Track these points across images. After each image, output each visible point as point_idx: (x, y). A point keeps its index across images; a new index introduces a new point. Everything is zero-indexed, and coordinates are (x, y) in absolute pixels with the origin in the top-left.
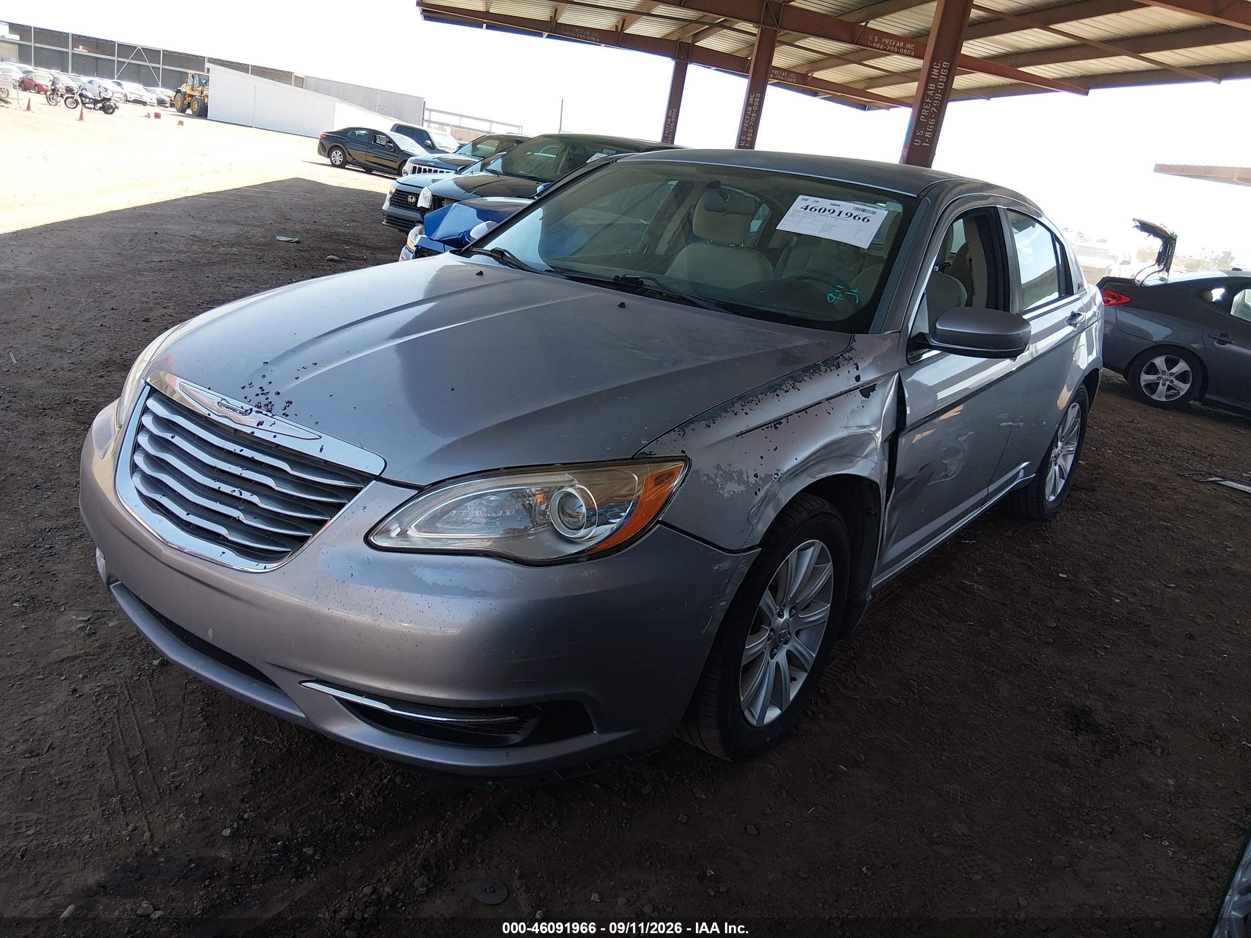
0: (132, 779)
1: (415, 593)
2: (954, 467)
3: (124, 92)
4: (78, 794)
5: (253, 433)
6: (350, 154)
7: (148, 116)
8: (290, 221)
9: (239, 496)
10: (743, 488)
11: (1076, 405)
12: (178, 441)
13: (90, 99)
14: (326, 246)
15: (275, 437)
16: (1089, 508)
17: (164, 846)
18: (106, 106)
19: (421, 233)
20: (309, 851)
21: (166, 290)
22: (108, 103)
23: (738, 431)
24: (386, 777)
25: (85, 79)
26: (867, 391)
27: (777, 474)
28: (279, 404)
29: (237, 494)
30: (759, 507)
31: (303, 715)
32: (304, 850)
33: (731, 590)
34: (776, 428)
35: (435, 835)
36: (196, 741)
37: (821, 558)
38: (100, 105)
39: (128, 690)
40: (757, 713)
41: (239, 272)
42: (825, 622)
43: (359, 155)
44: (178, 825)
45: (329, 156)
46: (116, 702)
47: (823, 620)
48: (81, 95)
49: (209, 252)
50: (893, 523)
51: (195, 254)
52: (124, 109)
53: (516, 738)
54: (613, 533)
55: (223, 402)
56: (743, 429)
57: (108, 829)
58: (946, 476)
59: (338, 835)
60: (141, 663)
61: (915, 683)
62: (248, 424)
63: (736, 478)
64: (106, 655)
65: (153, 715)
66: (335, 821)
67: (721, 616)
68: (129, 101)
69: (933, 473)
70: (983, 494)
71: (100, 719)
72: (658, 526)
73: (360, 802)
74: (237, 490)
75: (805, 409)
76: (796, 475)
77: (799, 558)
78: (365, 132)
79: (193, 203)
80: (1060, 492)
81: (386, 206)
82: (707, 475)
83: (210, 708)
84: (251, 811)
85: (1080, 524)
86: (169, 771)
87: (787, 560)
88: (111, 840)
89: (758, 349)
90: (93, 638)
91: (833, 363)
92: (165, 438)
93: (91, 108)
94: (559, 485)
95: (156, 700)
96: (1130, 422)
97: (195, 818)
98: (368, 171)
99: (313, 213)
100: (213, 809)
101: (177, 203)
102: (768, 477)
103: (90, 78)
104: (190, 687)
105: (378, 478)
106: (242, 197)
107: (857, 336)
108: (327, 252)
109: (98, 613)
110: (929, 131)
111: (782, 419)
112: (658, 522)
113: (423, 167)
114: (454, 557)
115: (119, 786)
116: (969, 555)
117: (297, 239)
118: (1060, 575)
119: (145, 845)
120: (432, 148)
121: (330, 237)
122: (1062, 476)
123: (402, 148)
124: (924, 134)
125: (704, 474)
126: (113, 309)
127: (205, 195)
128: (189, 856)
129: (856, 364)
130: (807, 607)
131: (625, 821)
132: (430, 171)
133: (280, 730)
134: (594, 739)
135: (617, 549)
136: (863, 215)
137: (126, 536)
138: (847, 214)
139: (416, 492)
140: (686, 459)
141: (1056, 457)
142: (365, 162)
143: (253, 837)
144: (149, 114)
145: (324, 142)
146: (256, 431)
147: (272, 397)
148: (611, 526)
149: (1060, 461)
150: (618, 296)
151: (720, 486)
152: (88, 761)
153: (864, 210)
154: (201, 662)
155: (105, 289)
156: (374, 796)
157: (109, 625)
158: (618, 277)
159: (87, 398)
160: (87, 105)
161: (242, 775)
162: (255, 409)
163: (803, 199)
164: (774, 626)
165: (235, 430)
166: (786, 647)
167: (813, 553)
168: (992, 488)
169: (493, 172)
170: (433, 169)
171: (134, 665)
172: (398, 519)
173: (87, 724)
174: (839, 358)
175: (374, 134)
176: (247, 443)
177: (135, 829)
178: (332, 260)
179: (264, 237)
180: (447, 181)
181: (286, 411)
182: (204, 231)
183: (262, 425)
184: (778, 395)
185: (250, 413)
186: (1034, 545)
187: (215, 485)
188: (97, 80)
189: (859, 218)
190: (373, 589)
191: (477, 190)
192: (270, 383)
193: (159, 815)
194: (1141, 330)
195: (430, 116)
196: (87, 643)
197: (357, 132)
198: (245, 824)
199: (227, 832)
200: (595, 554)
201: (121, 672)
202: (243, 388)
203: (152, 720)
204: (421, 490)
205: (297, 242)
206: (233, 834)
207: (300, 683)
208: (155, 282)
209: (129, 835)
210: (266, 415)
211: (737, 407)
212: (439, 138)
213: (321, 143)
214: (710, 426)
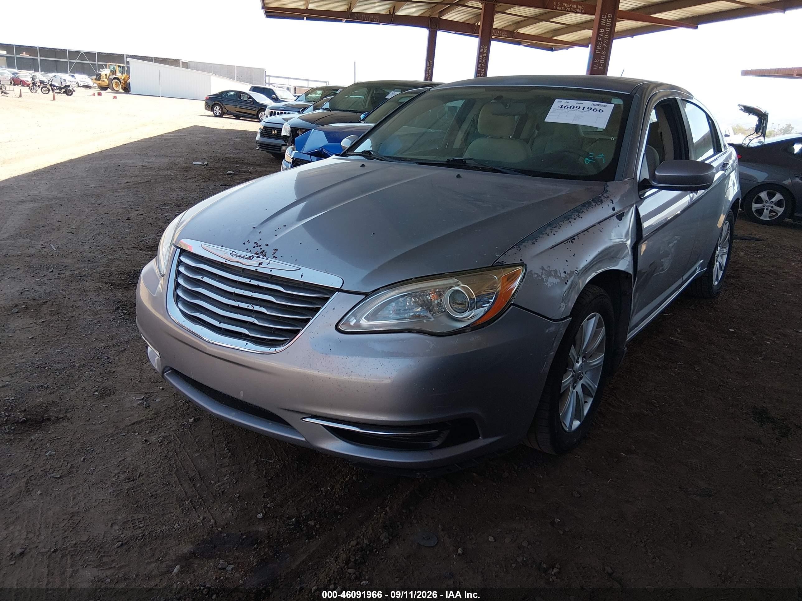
0: (194, 490)
1: (371, 357)
2: (667, 263)
3: (76, 81)
4: (164, 501)
5: (257, 270)
6: (225, 108)
7: (94, 95)
8: (198, 152)
9: (252, 309)
10: (558, 280)
11: (727, 223)
12: (206, 279)
13: (57, 87)
14: (224, 166)
15: (271, 271)
16: (739, 288)
17: (224, 527)
18: (67, 91)
19: (294, 150)
20: (312, 523)
21: (135, 200)
22: (68, 89)
23: (550, 246)
24: (347, 477)
25: (51, 75)
26: (620, 216)
27: (577, 271)
28: (269, 251)
29: (250, 307)
30: (568, 292)
31: (304, 439)
32: (308, 522)
33: (556, 344)
34: (572, 242)
35: (384, 509)
36: (227, 464)
37: (598, 325)
38: (63, 90)
39: (179, 438)
40: (568, 424)
41: (176, 185)
42: (601, 365)
43: (231, 107)
44: (230, 514)
45: (212, 110)
46: (173, 445)
47: (600, 364)
48: (51, 85)
49: (154, 175)
50: (636, 300)
51: (146, 176)
52: (79, 92)
53: (436, 443)
54: (486, 313)
55: (233, 253)
56: (553, 244)
57: (188, 520)
58: (663, 270)
59: (327, 513)
60: (182, 421)
61: (655, 401)
62: (252, 264)
63: (553, 274)
64: (160, 419)
65: (198, 451)
66: (322, 505)
67: (550, 361)
68: (81, 87)
69: (656, 268)
70: (680, 281)
71: (166, 456)
72: (512, 307)
73: (335, 492)
74: (250, 305)
75: (587, 230)
76: (586, 271)
77: (587, 324)
78: (233, 93)
79: (136, 146)
80: (721, 278)
81: (258, 137)
82: (537, 274)
83: (231, 445)
84: (271, 503)
85: (735, 298)
86: (216, 483)
87: (582, 326)
88: (192, 526)
89: (551, 195)
90: (148, 410)
91: (598, 200)
92: (196, 279)
93: (58, 93)
94: (449, 286)
95: (197, 442)
96: (750, 234)
97: (239, 509)
98: (238, 117)
99: (211, 146)
100: (248, 503)
101: (127, 146)
102: (572, 273)
103: (54, 74)
104: (215, 433)
105: (340, 290)
106: (165, 140)
107: (609, 183)
108: (226, 169)
109: (148, 395)
110: (603, 59)
111: (574, 236)
112: (512, 304)
113: (277, 111)
114: (392, 334)
115: (188, 494)
116: (670, 322)
117: (206, 163)
118: (730, 330)
119: (212, 527)
120: (276, 100)
121: (225, 160)
122: (721, 269)
123: (258, 101)
124: (599, 61)
125: (535, 273)
126: (106, 213)
127: (143, 140)
128: (240, 531)
129: (612, 200)
130: (591, 357)
131: (497, 493)
132: (282, 113)
133: (276, 454)
134: (481, 442)
135: (489, 322)
136: (599, 108)
137: (179, 340)
138: (588, 108)
139: (364, 297)
140: (523, 264)
141: (717, 257)
142: (235, 112)
143: (277, 517)
144: (94, 94)
145: (208, 101)
146: (258, 268)
147: (264, 248)
148: (484, 309)
149: (719, 259)
150: (454, 172)
151: (545, 280)
152: (165, 481)
153: (599, 105)
154: (234, 414)
155: (97, 202)
156: (342, 488)
157: (157, 401)
158: (449, 160)
159: (105, 268)
160: (55, 91)
161: (260, 482)
162: (255, 256)
163: (558, 102)
164: (575, 368)
165: (244, 269)
166: (581, 382)
167: (595, 322)
168: (685, 277)
169: (326, 109)
170: (283, 112)
171: (178, 423)
172: (354, 315)
173: (158, 460)
174: (601, 197)
175: (239, 94)
176: (252, 276)
177: (204, 518)
178: (230, 174)
179: (185, 163)
180: (295, 118)
181: (276, 255)
182: (148, 162)
183: (261, 264)
184: (570, 222)
185: (253, 258)
186: (710, 313)
187: (236, 304)
188: (59, 75)
189: (597, 110)
190: (346, 357)
191: (318, 122)
192: (260, 239)
193: (216, 509)
194: (751, 176)
195: (269, 80)
196: (145, 412)
197: (229, 94)
198: (269, 510)
199: (260, 516)
200: (475, 327)
201: (171, 427)
202: (244, 244)
203: (197, 454)
204: (367, 295)
205: (206, 165)
206: (264, 516)
207: (302, 419)
208: (126, 195)
209: (201, 522)
210: (263, 258)
211: (548, 230)
212: (279, 93)
213: (206, 102)
214: (534, 243)
